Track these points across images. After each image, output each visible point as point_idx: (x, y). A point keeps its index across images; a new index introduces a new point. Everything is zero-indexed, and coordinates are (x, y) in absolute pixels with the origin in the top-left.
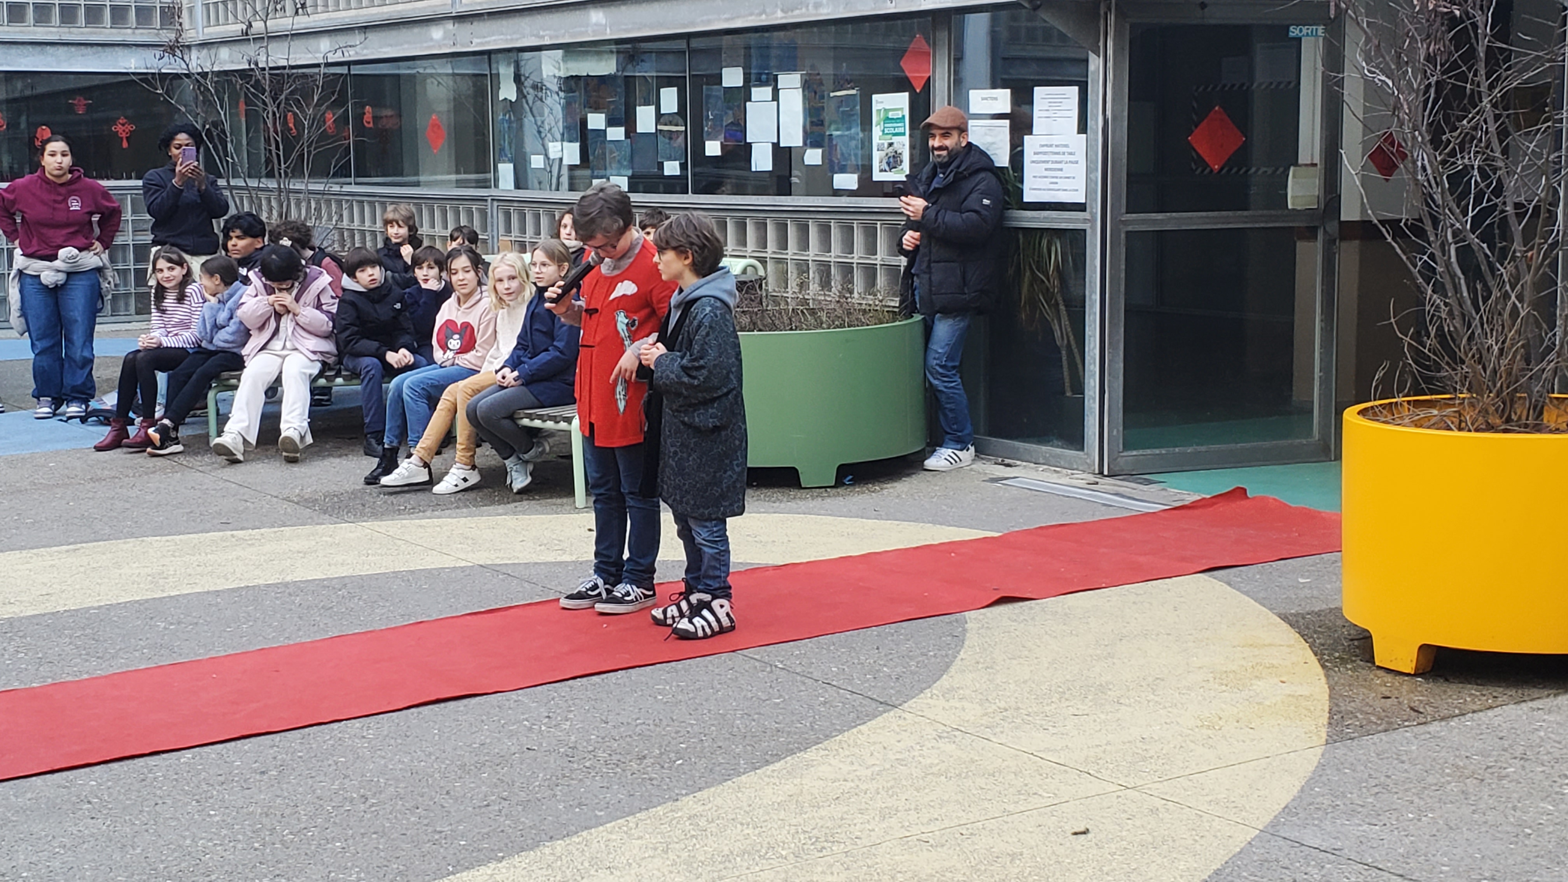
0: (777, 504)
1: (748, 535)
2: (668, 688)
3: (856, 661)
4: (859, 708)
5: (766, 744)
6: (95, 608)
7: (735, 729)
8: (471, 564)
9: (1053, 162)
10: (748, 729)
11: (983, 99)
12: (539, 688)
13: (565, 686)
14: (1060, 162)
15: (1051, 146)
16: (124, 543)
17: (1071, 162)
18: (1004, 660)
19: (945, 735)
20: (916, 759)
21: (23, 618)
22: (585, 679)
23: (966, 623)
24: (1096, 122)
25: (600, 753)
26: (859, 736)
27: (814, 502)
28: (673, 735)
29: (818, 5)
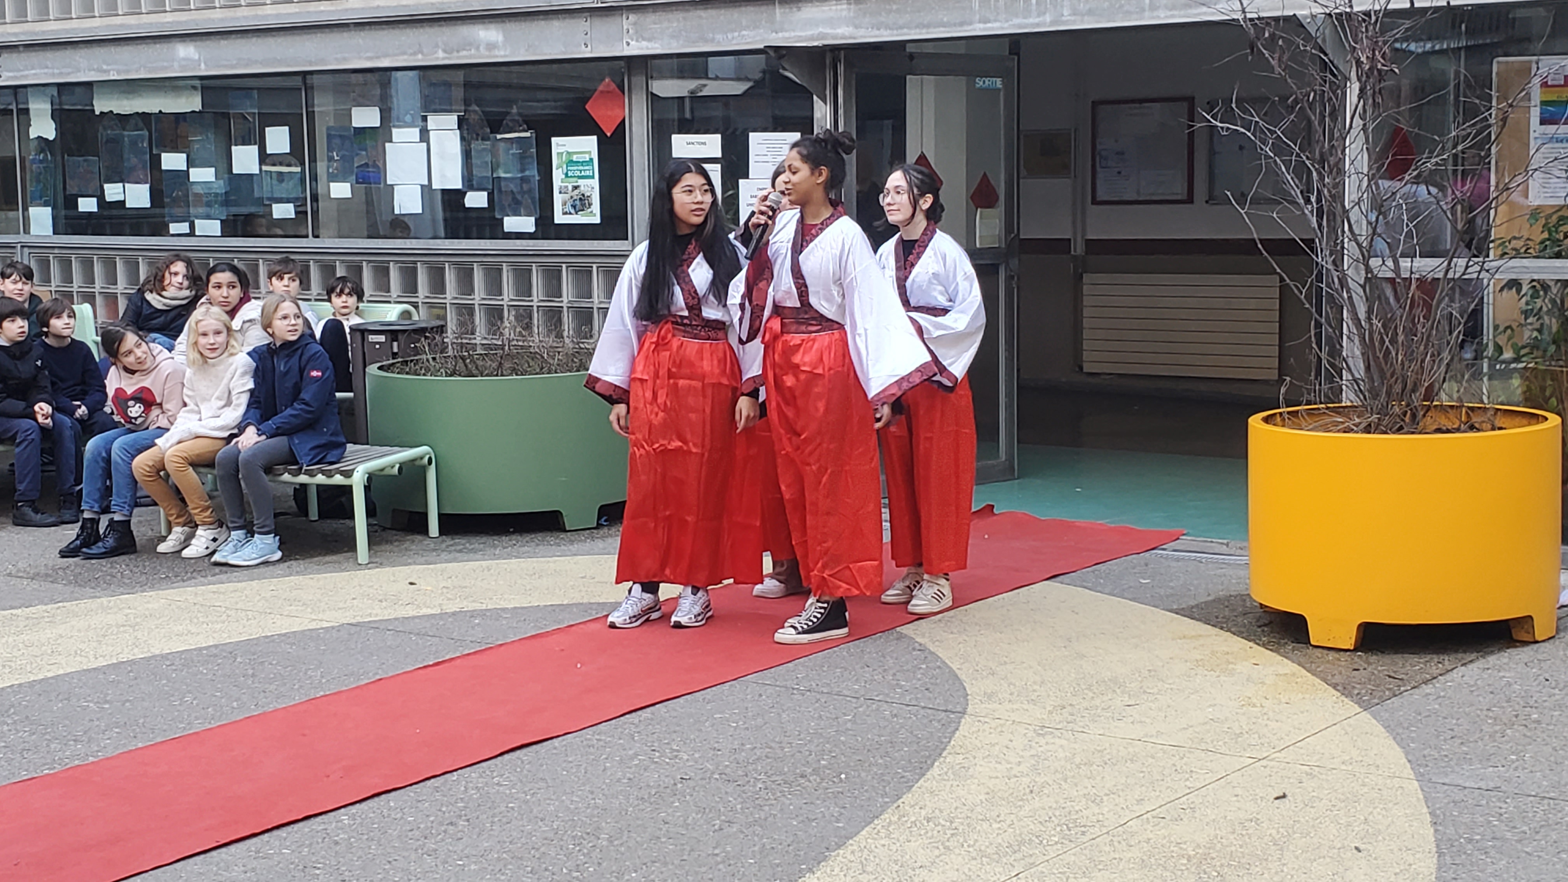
11: (688, 144)
29: (491, 46)
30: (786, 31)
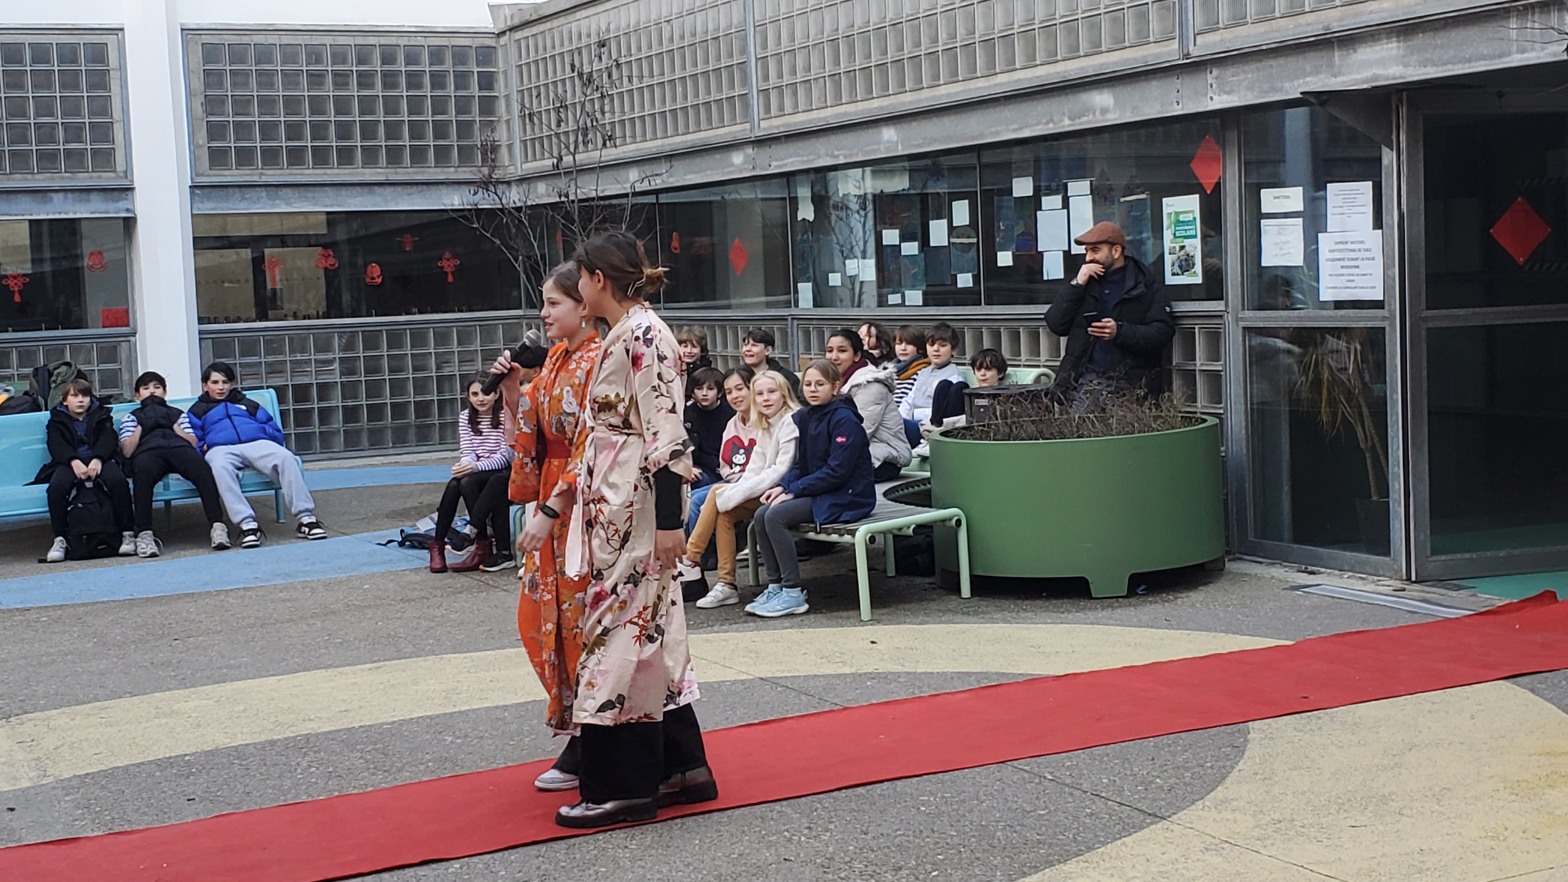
0: (1066, 614)
1: (1032, 646)
2: (932, 799)
3: (1129, 772)
4: (1126, 820)
5: (1026, 856)
6: (388, 724)
7: (996, 841)
8: (751, 677)
9: (1349, 259)
10: (1009, 840)
11: (1275, 198)
12: (803, 799)
13: (830, 797)
14: (1356, 259)
15: (1346, 243)
16: (425, 660)
17: (1368, 259)
18: (1284, 771)
19: (1213, 847)
20: (1179, 872)
21: (320, 734)
22: (850, 791)
23: (1249, 733)
24: (1392, 217)
25: (856, 864)
26: (1123, 848)
27: (1104, 613)
28: (931, 846)
29: (1104, 111)
30: (1344, 75)
